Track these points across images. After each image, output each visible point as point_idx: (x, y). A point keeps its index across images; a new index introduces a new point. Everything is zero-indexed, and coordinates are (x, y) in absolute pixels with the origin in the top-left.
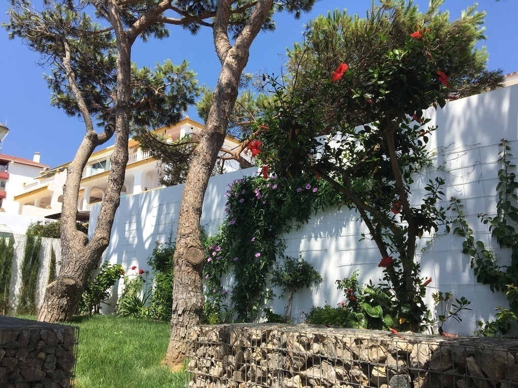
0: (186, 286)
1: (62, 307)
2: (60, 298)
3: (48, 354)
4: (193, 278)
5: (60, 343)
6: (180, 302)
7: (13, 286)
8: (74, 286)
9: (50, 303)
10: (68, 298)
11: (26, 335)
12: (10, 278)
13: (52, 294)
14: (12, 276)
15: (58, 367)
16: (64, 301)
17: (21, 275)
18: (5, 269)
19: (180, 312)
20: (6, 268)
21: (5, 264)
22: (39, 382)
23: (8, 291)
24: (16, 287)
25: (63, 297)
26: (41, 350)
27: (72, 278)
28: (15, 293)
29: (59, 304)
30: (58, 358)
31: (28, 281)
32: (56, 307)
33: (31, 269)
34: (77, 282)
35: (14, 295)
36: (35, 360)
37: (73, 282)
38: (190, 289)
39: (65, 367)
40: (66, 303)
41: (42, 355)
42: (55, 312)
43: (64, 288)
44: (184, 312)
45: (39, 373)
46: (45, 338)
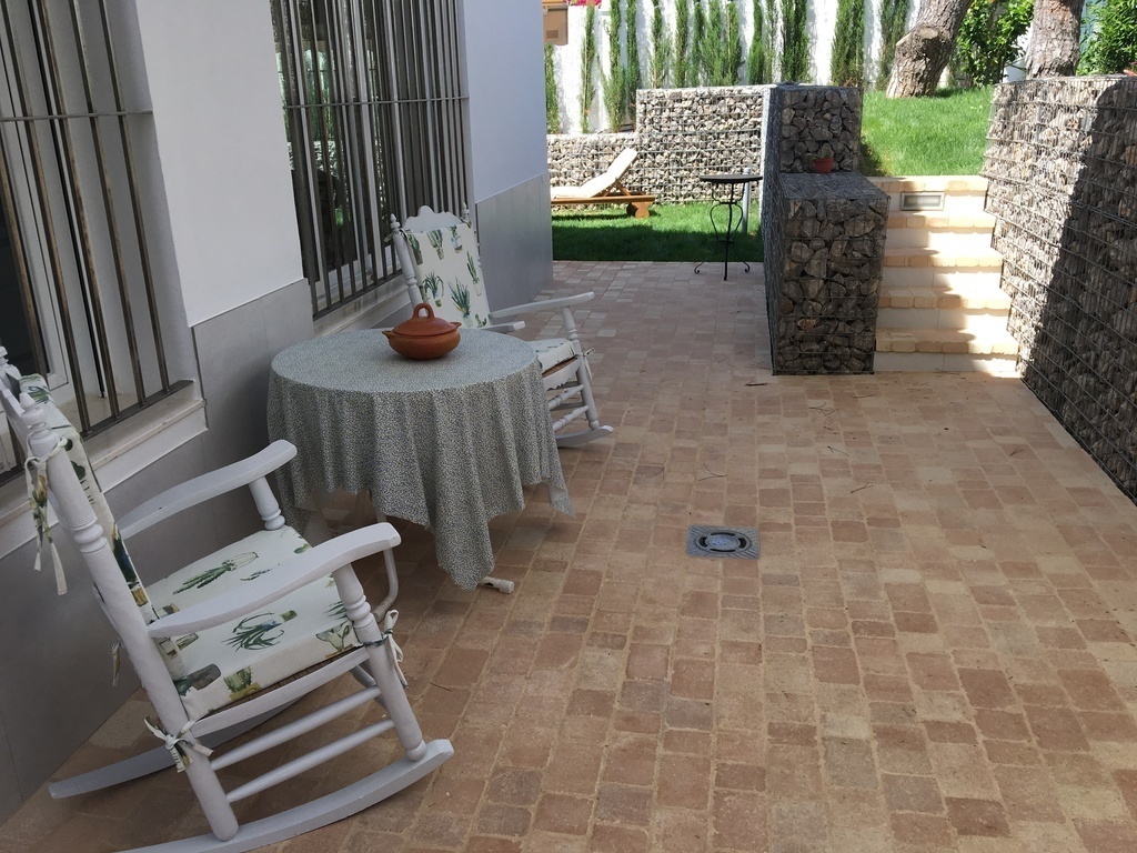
0: (1046, 31)
1: (918, 74)
2: (914, 60)
3: (833, 115)
4: (1060, 18)
5: (844, 104)
6: (1037, 57)
7: (869, 46)
8: (936, 40)
9: (901, 68)
10: (928, 60)
11: (811, 95)
12: (863, 33)
13: (904, 55)
14: (866, 29)
15: (844, 129)
16: (922, 66)
17: (880, 27)
18: (854, 18)
19: (1035, 71)
20: (856, 15)
21: (855, 9)
22: (827, 142)
23: (861, 55)
24: (873, 46)
25: (919, 58)
26: (827, 111)
27: (934, 27)
28: (873, 57)
29: (914, 70)
30: (843, 119)
31: (890, 36)
32: (910, 75)
33: (894, 14)
34: (940, 34)
35: (871, 61)
36: (821, 121)
37: (934, 34)
38: (1053, 36)
39: (850, 128)
40: (924, 68)
41: (828, 116)
42: (909, 80)
43: (921, 44)
44: (1040, 70)
45: (827, 134)
46: (829, 98)
